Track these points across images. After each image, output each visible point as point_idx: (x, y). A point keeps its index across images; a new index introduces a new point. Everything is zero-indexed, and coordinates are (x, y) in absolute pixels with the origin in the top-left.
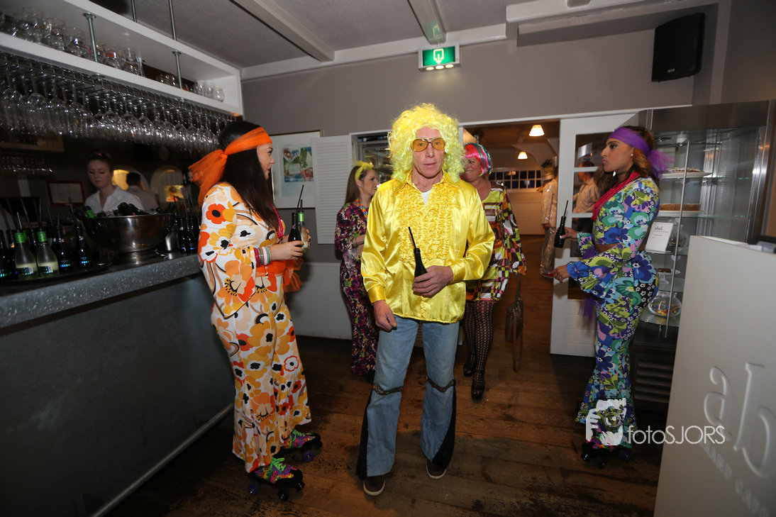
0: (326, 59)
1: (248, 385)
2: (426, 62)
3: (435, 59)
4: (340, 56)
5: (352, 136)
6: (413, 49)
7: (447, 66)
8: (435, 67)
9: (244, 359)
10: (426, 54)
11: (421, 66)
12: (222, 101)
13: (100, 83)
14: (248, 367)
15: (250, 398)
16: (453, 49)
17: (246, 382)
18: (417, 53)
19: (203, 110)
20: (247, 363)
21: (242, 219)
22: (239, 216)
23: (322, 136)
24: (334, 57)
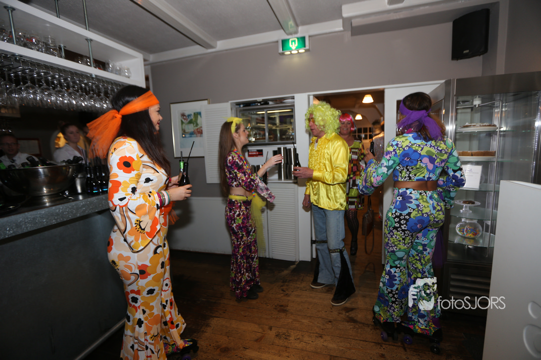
0: (211, 47)
1: (143, 310)
2: (284, 48)
3: (290, 45)
4: (221, 45)
6: (275, 39)
7: (300, 51)
8: (291, 52)
9: (142, 287)
10: (284, 42)
11: (281, 50)
12: (129, 77)
13: (18, 60)
14: (145, 293)
15: (145, 322)
16: (304, 38)
17: (142, 308)
18: (277, 42)
19: (112, 83)
20: (144, 291)
21: (146, 168)
22: (145, 166)
23: (209, 103)
24: (216, 45)
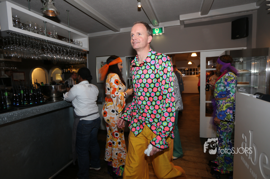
0: (118, 31)
1: (120, 138)
3: (155, 32)
4: (122, 30)
5: (126, 57)
7: (160, 34)
8: (155, 34)
12: (82, 46)
13: (46, 42)
15: (121, 143)
16: (162, 28)
19: (76, 49)
24: (120, 30)
